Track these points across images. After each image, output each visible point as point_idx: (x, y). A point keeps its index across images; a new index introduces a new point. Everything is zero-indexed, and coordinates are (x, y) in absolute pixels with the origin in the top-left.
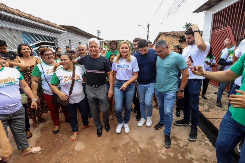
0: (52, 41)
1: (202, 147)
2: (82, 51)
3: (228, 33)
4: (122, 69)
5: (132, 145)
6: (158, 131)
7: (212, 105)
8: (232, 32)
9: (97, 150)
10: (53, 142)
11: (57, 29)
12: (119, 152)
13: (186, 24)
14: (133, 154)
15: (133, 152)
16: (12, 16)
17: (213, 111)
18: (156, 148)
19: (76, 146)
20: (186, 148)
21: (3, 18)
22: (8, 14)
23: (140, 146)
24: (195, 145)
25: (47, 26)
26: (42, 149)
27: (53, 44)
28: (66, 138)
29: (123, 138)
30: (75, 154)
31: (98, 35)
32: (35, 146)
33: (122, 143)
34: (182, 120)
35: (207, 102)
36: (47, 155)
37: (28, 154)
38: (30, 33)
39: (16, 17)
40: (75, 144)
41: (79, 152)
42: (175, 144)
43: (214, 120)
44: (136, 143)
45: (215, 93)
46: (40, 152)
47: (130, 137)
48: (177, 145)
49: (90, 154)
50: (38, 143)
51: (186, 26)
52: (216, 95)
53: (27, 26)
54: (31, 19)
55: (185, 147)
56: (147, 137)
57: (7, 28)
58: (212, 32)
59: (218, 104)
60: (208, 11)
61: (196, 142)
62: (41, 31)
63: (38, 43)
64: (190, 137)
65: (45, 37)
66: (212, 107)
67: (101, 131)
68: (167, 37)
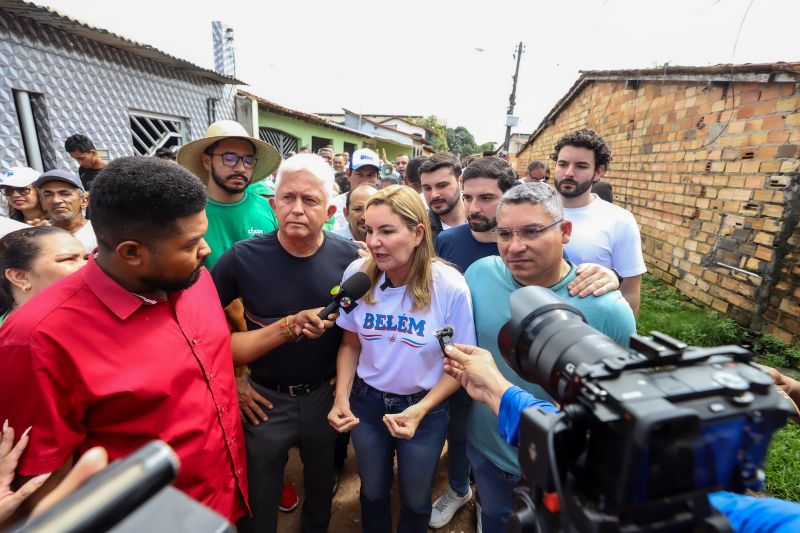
4: (393, 339)
68: (641, 92)
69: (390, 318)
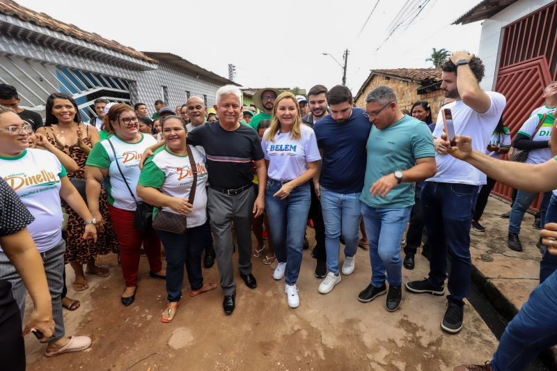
0: (123, 88)
1: (474, 349)
2: (195, 110)
3: (538, 72)
4: (282, 155)
5: (304, 337)
6: (366, 304)
7: (498, 246)
8: (551, 70)
9: (221, 347)
10: (119, 326)
11: (134, 61)
12: (274, 354)
13: (432, 53)
14: (306, 362)
15: (308, 355)
16: (31, 27)
17: (500, 260)
18: (364, 347)
19: (173, 336)
20: (437, 350)
21: (11, 32)
22: (21, 24)
23: (324, 342)
24: (457, 343)
25: (112, 54)
26: (94, 342)
27: (126, 96)
28: (149, 317)
29: (285, 320)
30: (171, 356)
31: (231, 75)
32: (78, 335)
33: (280, 333)
34: (426, 280)
35: (485, 236)
36: (104, 356)
37: (60, 354)
38: (72, 69)
39: (41, 31)
40: (172, 332)
41: (179, 353)
42: (409, 339)
43: (503, 283)
44: (314, 334)
45: (505, 216)
46: (89, 350)
47: (301, 319)
48: (414, 342)
49: (205, 357)
50: (84, 326)
51: (432, 56)
52: (507, 221)
53: (66, 53)
54: (74, 37)
55: (434, 348)
56: (342, 320)
57: (19, 57)
58: (500, 70)
59: (512, 243)
60: (489, 21)
61: (459, 335)
62: (98, 63)
63: (92, 91)
64: (446, 323)
65: (107, 77)
66: (497, 249)
67: (234, 301)
68: (390, 81)
69: (282, 146)
